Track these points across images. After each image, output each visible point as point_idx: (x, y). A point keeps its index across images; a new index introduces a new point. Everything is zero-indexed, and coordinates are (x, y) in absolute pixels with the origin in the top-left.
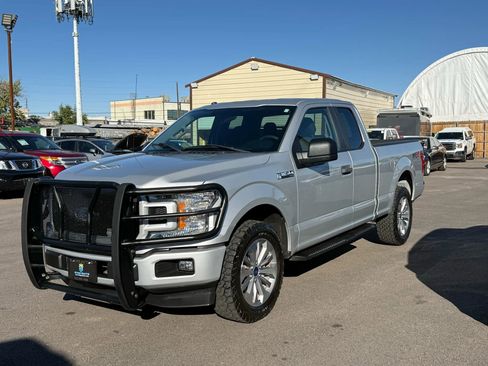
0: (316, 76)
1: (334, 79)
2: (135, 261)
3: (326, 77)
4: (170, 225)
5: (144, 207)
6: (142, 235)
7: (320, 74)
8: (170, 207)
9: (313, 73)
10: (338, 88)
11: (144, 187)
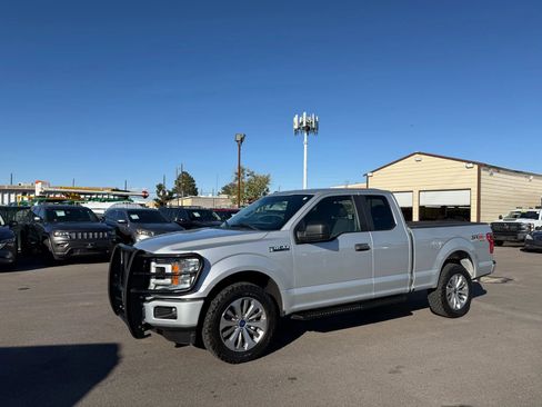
0: (471, 165)
1: (488, 167)
2: (145, 304)
3: (480, 166)
4: (168, 281)
5: (154, 267)
6: (152, 287)
7: (474, 163)
8: (169, 268)
9: (469, 162)
10: (495, 174)
11: (156, 252)
